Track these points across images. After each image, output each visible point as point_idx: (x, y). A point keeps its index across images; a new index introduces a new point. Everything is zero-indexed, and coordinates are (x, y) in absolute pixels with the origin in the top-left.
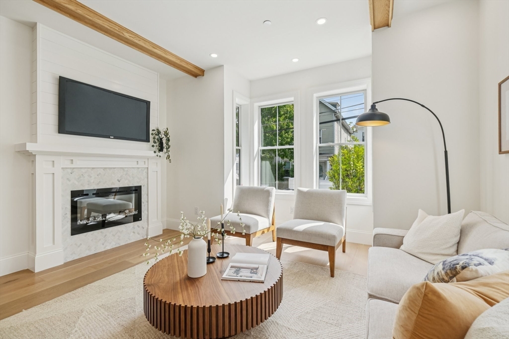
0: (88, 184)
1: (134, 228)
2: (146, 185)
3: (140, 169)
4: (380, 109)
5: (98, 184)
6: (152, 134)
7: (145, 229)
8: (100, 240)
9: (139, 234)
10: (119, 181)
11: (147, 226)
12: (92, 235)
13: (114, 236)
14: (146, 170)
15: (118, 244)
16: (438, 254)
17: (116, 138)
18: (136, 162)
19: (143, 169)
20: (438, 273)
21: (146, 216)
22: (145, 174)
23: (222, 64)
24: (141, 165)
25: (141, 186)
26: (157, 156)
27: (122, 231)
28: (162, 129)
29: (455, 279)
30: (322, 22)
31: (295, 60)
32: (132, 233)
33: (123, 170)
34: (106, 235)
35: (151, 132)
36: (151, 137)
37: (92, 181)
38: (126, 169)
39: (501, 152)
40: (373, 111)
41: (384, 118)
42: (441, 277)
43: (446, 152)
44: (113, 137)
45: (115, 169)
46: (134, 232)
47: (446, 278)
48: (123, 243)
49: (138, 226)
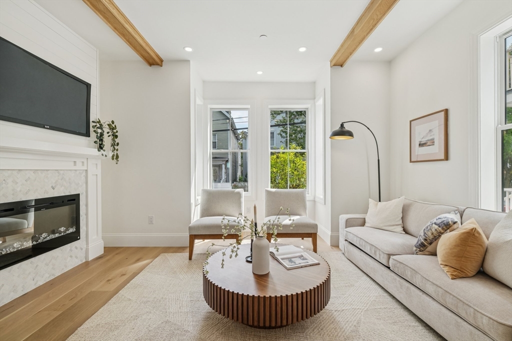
0: (13, 194)
1: (71, 250)
2: (85, 193)
3: (78, 172)
4: (347, 127)
5: (27, 193)
6: (93, 127)
7: (84, 250)
8: (29, 273)
9: (76, 257)
10: (54, 189)
11: (85, 246)
12: (18, 268)
13: (48, 265)
14: (84, 174)
15: (53, 275)
16: (394, 225)
17: (52, 128)
18: (73, 163)
19: (81, 171)
20: (436, 230)
21: (85, 233)
22: (83, 178)
23: (189, 59)
24: (79, 167)
25: (79, 194)
26: (103, 155)
27: (58, 256)
28: (105, 121)
29: (448, 231)
30: (302, 50)
31: (260, 73)
32: (69, 258)
33: (58, 173)
34: (37, 266)
35: (92, 124)
36: (92, 129)
37: (18, 189)
38: (62, 172)
39: (411, 162)
40: (342, 129)
41: (350, 134)
42: (439, 231)
43: (379, 160)
44: (48, 127)
45: (49, 172)
46: (71, 256)
47: (442, 231)
48: (58, 274)
49: (76, 248)
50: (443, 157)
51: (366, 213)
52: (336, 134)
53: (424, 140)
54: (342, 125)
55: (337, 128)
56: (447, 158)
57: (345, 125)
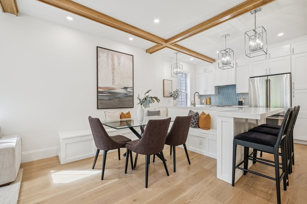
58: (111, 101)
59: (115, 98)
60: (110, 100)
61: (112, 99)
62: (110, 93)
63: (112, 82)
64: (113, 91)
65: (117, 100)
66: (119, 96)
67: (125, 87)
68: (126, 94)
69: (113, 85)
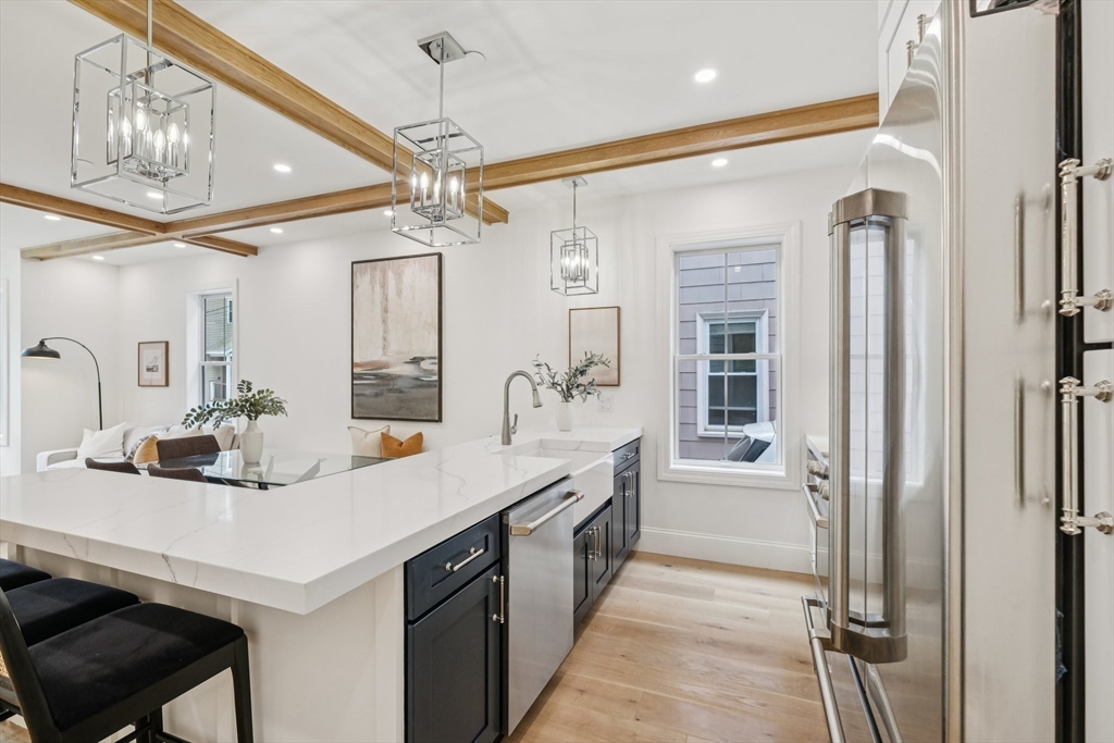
39: (138, 386)
40: (41, 347)
43: (99, 383)
50: (164, 383)
51: (79, 446)
52: (31, 353)
53: (151, 366)
54: (42, 343)
55: (35, 344)
56: (167, 384)
57: (46, 343)
58: (379, 400)
59: (390, 391)
60: (377, 395)
61: (382, 394)
62: (377, 376)
63: (382, 346)
64: (384, 371)
65: (393, 396)
66: (400, 384)
67: (415, 358)
68: (417, 379)
69: (385, 354)
